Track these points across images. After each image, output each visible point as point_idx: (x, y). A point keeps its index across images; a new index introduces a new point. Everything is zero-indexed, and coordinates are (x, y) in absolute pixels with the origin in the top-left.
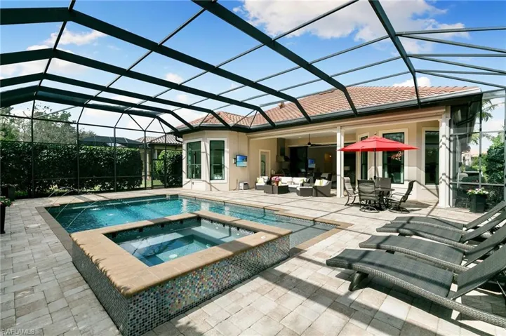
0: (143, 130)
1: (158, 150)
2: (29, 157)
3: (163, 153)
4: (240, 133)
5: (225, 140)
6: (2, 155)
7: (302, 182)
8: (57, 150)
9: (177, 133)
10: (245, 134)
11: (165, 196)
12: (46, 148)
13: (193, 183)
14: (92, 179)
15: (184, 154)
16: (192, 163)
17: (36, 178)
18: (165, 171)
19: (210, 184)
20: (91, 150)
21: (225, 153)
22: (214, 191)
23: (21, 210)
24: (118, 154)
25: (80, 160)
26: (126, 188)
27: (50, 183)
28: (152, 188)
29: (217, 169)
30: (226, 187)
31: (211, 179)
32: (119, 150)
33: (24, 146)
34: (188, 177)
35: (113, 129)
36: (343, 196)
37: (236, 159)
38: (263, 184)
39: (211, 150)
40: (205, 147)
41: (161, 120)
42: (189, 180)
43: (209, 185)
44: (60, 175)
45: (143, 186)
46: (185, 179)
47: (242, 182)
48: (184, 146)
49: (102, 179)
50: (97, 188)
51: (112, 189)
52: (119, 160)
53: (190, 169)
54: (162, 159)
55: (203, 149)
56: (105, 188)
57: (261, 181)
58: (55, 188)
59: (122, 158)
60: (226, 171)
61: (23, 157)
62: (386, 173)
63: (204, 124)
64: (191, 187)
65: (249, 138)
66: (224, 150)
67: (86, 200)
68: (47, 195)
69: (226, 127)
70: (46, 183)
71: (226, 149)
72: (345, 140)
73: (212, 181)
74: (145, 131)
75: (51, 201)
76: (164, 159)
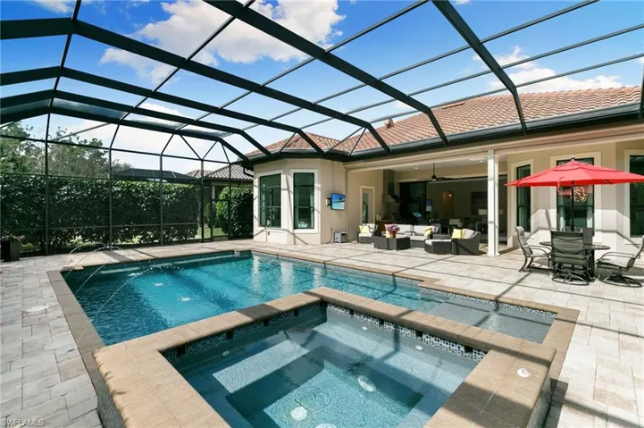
0: (200, 159)
1: (216, 187)
2: (42, 197)
3: (225, 191)
4: (335, 162)
5: (316, 172)
6: (3, 194)
7: (429, 232)
8: (82, 185)
9: (246, 162)
10: (341, 163)
11: (232, 252)
12: (66, 183)
13: (269, 233)
14: (129, 228)
15: (256, 192)
16: (267, 204)
17: (53, 225)
18: (229, 215)
19: (293, 234)
20: (129, 187)
21: (316, 191)
22: (300, 246)
23: (25, 275)
24: (165, 193)
25: (113, 200)
26: (175, 239)
27: (72, 234)
28: (211, 240)
29: (303, 213)
30: (317, 239)
31: (295, 228)
32: (166, 187)
33: (35, 181)
34: (261, 225)
35: (159, 157)
36: (497, 254)
37: (330, 199)
38: (370, 235)
39: (295, 186)
40: (287, 182)
41: (224, 144)
42: (262, 228)
43: (292, 236)
44: (86, 222)
45: (198, 237)
46: (257, 228)
47: (338, 232)
48: (256, 182)
49: (142, 228)
50: (136, 240)
51: (156, 241)
52: (166, 201)
53: (264, 213)
54: (224, 200)
55: (283, 185)
56: (146, 240)
57: (366, 230)
58: (78, 239)
59: (171, 198)
60: (317, 217)
61: (33, 197)
62: (562, 219)
63: (286, 150)
64: (266, 239)
65: (347, 170)
66: (313, 186)
67: (122, 260)
68: (66, 251)
69: (318, 154)
70: (66, 233)
71: (317, 185)
72: (499, 171)
73: (296, 231)
74: (202, 160)
75: (72, 261)
76: (228, 199)
